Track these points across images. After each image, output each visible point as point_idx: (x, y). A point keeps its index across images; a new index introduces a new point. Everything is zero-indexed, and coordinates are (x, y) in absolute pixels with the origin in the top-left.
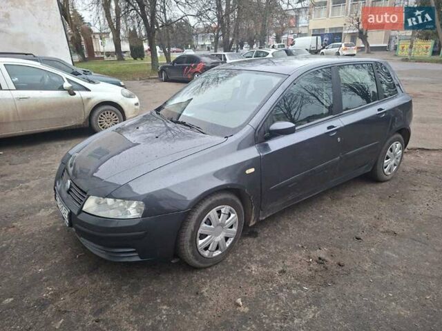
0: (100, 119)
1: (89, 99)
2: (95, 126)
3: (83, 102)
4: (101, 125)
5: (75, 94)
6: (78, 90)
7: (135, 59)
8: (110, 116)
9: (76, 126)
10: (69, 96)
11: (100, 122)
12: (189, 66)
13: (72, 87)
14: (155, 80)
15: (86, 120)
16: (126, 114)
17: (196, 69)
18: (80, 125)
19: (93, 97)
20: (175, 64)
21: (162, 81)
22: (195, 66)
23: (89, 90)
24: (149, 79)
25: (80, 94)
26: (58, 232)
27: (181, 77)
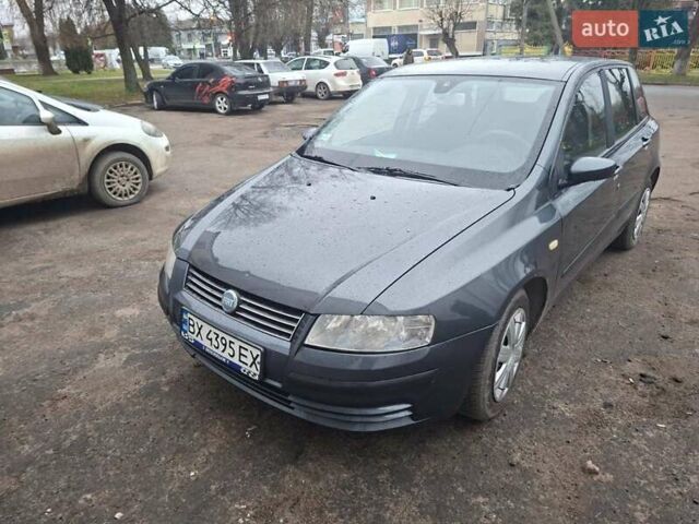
0: (109, 178)
1: (86, 140)
2: (100, 191)
3: (76, 147)
4: (111, 189)
5: (59, 132)
6: (63, 123)
7: (76, 72)
8: (127, 171)
9: (65, 192)
10: (49, 134)
11: (109, 183)
12: (203, 83)
13: (53, 119)
14: (137, 108)
15: (84, 179)
16: (154, 167)
17: (218, 88)
18: (72, 191)
19: (94, 137)
20: (177, 80)
21: (153, 109)
22: (216, 83)
23: (85, 124)
24: (127, 105)
25: (69, 132)
26: (167, 394)
27: (190, 101)
